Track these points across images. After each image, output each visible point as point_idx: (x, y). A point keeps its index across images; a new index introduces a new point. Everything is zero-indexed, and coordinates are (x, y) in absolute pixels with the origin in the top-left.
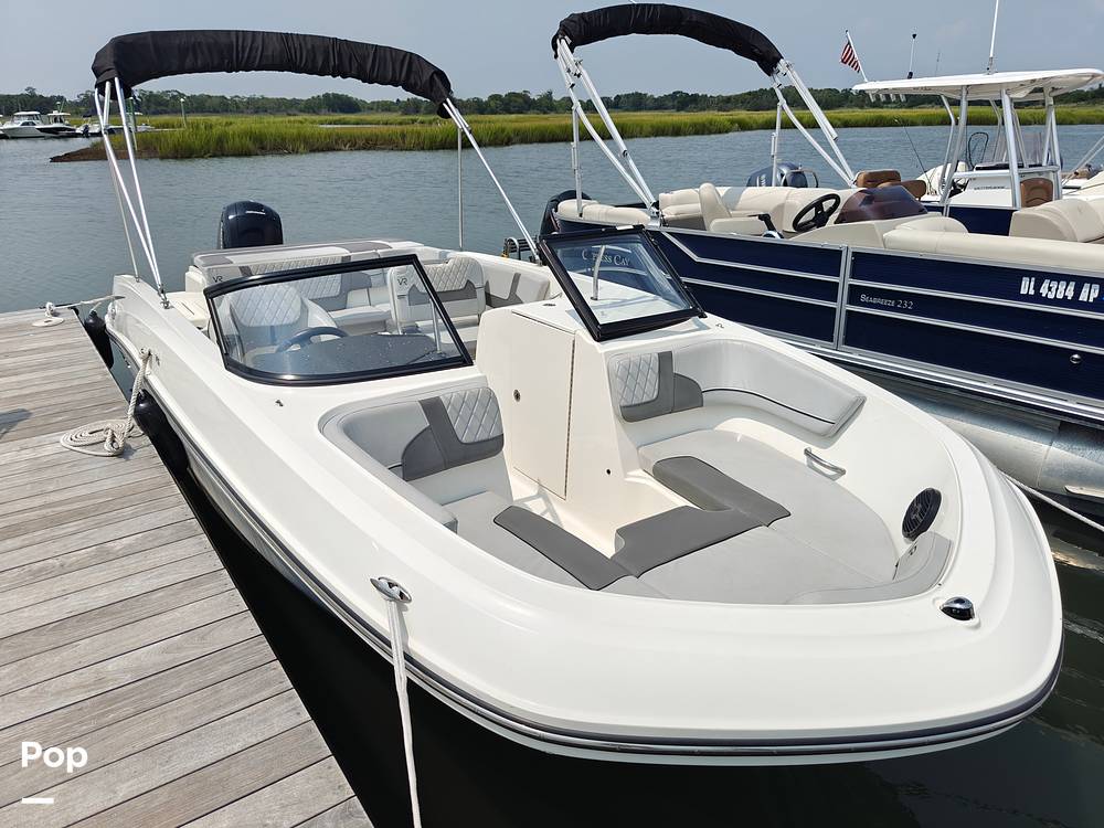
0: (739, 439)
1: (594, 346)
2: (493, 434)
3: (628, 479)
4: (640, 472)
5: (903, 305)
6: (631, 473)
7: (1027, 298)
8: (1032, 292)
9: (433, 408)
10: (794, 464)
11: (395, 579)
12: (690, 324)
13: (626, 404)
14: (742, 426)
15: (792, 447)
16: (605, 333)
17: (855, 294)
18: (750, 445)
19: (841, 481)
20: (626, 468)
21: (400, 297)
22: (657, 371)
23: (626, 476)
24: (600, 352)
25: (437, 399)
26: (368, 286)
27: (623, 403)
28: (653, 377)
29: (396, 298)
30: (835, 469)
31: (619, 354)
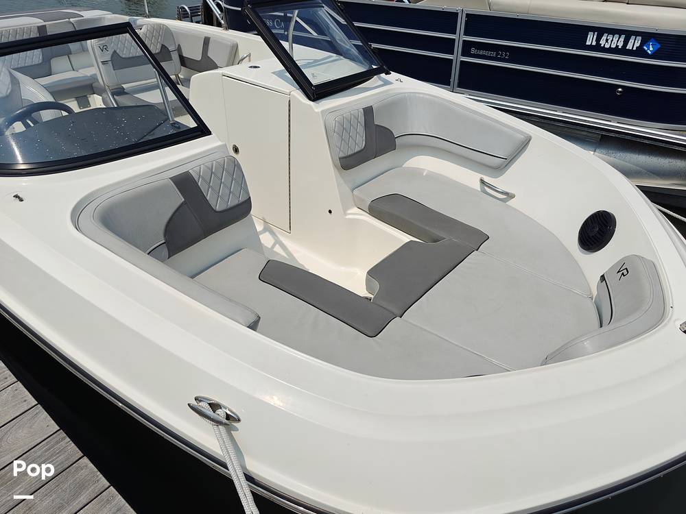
0: (424, 174)
1: (310, 106)
2: (242, 199)
3: (347, 217)
4: (356, 210)
5: (502, 55)
6: (349, 212)
7: (591, 48)
8: (594, 43)
9: (185, 183)
10: (470, 191)
11: (216, 399)
12: (375, 80)
13: (343, 155)
14: (424, 163)
15: (470, 178)
16: (317, 93)
17: (467, 48)
18: (433, 178)
19: (511, 203)
20: (345, 209)
21: (104, 63)
22: (363, 124)
23: (346, 214)
24: (316, 110)
25: (187, 172)
26: (69, 53)
27: (342, 155)
28: (361, 129)
29: (100, 64)
30: (506, 194)
31: (332, 111)
